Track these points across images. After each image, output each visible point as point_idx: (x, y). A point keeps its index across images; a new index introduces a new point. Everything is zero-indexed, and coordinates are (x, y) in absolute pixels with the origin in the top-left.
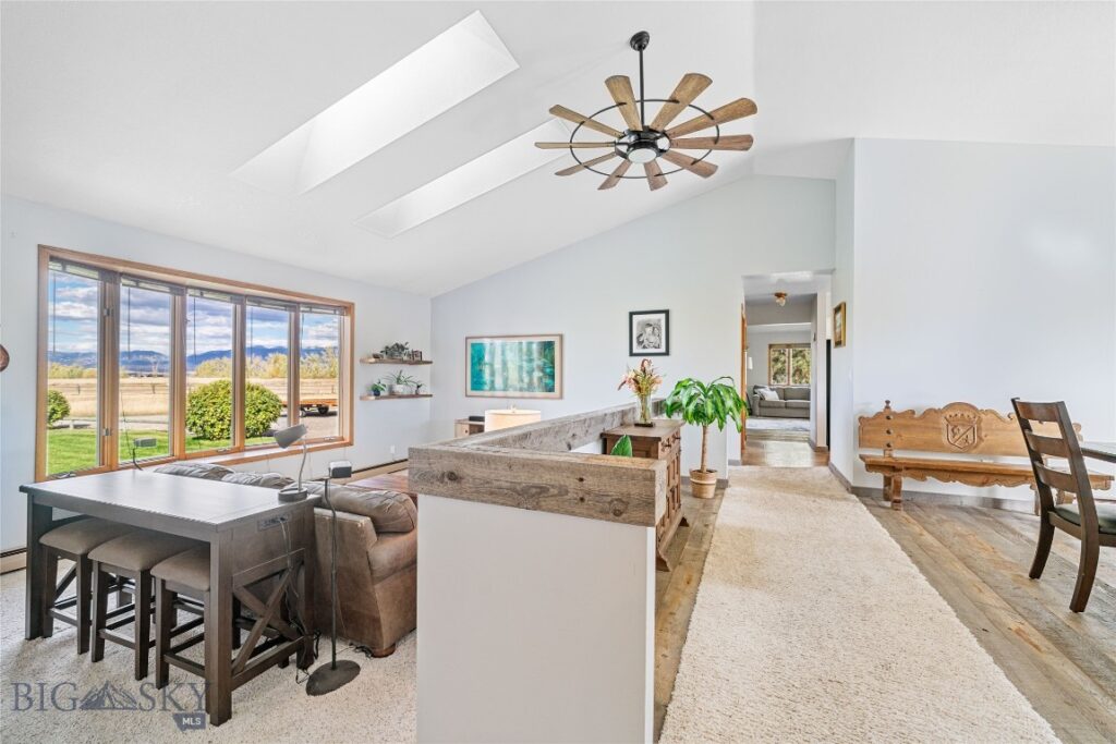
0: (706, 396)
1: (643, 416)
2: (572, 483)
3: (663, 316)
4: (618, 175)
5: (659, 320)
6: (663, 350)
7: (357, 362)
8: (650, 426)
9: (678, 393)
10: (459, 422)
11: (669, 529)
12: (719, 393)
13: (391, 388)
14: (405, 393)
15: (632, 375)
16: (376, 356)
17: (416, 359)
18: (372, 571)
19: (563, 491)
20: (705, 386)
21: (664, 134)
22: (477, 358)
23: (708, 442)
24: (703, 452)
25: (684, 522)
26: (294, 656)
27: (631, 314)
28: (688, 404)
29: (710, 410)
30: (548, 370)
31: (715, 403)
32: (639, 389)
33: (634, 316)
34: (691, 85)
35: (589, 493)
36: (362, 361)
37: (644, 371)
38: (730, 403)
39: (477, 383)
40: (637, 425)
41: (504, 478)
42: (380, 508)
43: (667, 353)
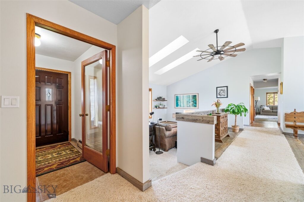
0: (236, 108)
1: (218, 111)
2: (201, 119)
3: (226, 88)
4: (212, 59)
5: (225, 89)
6: (226, 96)
7: (152, 101)
8: (219, 114)
9: (228, 107)
10: (173, 114)
11: (223, 136)
12: (239, 107)
13: (159, 106)
14: (162, 107)
15: (215, 103)
16: (156, 100)
17: (164, 100)
18: (165, 136)
19: (200, 120)
20: (236, 105)
21: (222, 51)
22: (177, 99)
23: (237, 119)
24: (235, 121)
25: (228, 136)
26: (153, 149)
27: (217, 88)
28: (230, 110)
29: (236, 111)
30: (195, 102)
31: (238, 109)
32: (217, 106)
33: (218, 88)
34: (227, 43)
35: (204, 120)
36: (153, 101)
37: (218, 102)
38: (242, 109)
39: (177, 105)
40: (216, 114)
41: (191, 118)
42: (166, 126)
43: (227, 97)
